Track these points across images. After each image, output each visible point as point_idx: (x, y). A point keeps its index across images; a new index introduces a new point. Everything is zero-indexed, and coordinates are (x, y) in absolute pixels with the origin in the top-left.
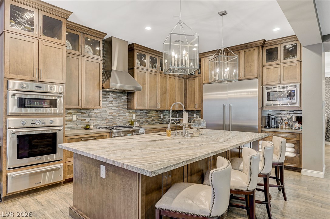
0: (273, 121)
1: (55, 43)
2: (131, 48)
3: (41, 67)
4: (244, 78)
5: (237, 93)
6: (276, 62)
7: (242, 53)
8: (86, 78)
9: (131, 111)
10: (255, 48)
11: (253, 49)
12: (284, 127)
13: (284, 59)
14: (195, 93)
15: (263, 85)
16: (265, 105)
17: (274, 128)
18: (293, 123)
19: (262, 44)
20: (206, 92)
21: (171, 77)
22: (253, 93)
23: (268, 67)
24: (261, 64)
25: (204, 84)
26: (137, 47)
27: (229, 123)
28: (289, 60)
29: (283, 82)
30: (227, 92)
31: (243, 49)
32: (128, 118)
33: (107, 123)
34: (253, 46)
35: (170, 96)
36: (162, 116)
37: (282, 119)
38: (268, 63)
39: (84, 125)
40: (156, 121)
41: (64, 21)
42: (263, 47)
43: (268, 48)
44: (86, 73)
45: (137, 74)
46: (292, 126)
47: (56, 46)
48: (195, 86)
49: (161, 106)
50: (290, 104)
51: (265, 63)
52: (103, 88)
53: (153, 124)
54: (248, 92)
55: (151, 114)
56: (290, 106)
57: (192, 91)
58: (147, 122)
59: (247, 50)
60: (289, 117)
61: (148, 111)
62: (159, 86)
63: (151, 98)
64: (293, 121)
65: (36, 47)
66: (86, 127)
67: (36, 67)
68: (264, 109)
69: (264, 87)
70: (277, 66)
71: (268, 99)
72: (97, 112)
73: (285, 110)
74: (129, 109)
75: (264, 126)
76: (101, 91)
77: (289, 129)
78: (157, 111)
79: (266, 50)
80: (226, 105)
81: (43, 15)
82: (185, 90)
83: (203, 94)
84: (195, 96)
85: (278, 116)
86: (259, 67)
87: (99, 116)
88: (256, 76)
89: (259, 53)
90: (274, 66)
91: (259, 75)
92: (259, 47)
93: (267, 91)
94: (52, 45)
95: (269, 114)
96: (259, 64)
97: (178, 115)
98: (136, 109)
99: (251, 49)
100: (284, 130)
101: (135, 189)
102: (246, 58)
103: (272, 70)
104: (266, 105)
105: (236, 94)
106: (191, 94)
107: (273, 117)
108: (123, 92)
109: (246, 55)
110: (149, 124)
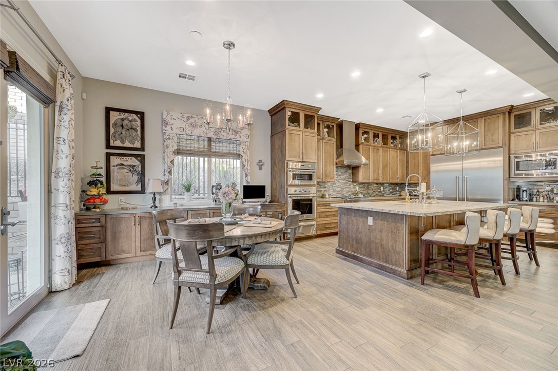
0: (525, 193)
1: (311, 133)
2: (358, 127)
3: (304, 152)
4: (484, 147)
5: (474, 162)
6: (529, 128)
7: (482, 122)
8: (325, 156)
9: (355, 184)
10: (499, 115)
11: (496, 115)
12: (541, 199)
13: (541, 124)
14: (420, 165)
15: (509, 153)
16: (512, 176)
17: (527, 201)
18: (555, 195)
19: (509, 110)
20: (433, 164)
21: (392, 150)
22: (496, 162)
23: (517, 134)
24: (507, 131)
25: (431, 155)
26: (362, 126)
27: (463, 197)
28: (548, 125)
29: (539, 149)
30: (461, 163)
31: (482, 117)
32: (353, 190)
33: (336, 193)
34: (496, 112)
35: (392, 169)
36: (382, 188)
37: (538, 191)
38: (517, 130)
39: (321, 195)
40: (377, 193)
41: (316, 115)
42: (509, 113)
43: (517, 113)
44: (325, 153)
45: (363, 150)
46: (553, 199)
47: (312, 135)
48: (420, 157)
49: (383, 179)
50: (549, 174)
51: (512, 130)
52: (336, 164)
53: (374, 196)
54: (489, 161)
55: (372, 187)
56: (548, 176)
57: (415, 163)
58: (369, 194)
59: (488, 117)
60: (548, 188)
61: (369, 184)
62: (381, 159)
63: (374, 171)
64: (555, 192)
65: (301, 137)
66: (323, 197)
67: (301, 152)
68: (512, 180)
69: (512, 157)
70: (531, 132)
71: (518, 169)
72: (329, 184)
73: (542, 181)
74: (354, 181)
75: (511, 198)
76: (335, 166)
77: (548, 202)
78: (377, 184)
79: (513, 116)
80: (461, 177)
81: (305, 114)
82: (407, 162)
83: (431, 165)
84: (420, 168)
85: (533, 188)
86: (504, 135)
87: (331, 188)
88: (501, 144)
89: (504, 120)
90: (526, 133)
91: (504, 144)
92: (504, 113)
93: (516, 160)
94: (309, 134)
95: (518, 186)
96: (504, 132)
97: (398, 188)
98: (361, 182)
99: (494, 116)
100: (541, 203)
101: (403, 229)
102: (486, 125)
103: (524, 137)
104: (514, 175)
105: (473, 164)
106: (415, 165)
107: (525, 189)
108: (348, 166)
109: (486, 123)
110: (371, 196)
